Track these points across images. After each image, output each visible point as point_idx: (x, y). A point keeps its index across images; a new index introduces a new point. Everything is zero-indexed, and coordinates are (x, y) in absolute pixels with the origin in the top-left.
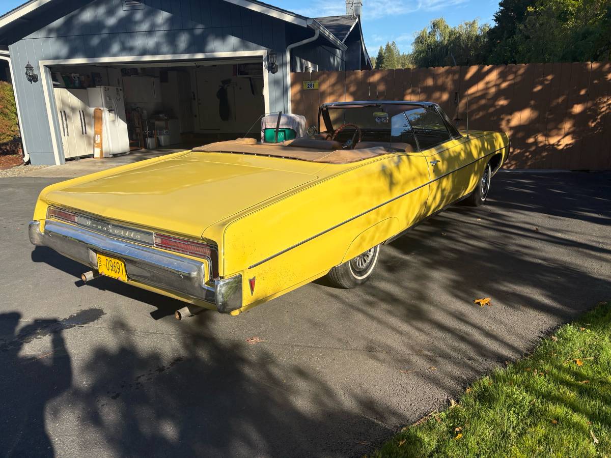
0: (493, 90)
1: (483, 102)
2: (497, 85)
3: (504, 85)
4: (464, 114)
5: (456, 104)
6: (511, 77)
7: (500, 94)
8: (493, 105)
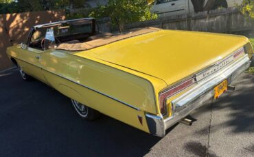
0: (20, 24)
1: (19, 30)
2: (22, 22)
3: (24, 21)
4: (13, 37)
5: (8, 33)
6: (25, 18)
7: (24, 26)
8: (24, 31)
